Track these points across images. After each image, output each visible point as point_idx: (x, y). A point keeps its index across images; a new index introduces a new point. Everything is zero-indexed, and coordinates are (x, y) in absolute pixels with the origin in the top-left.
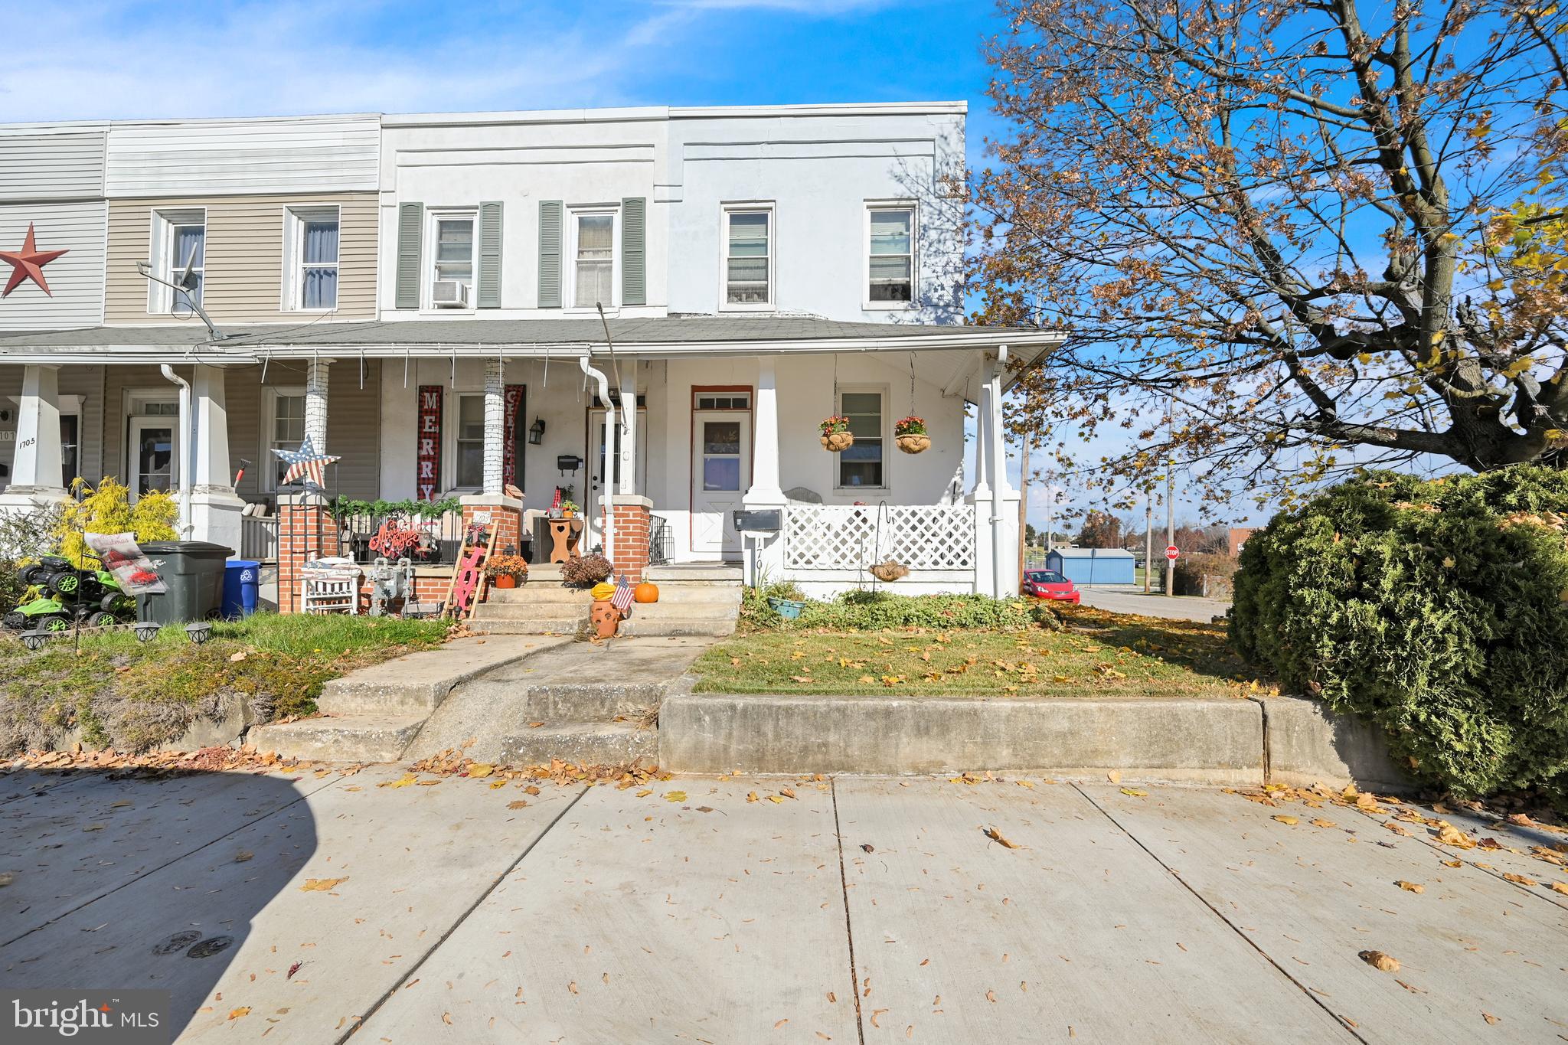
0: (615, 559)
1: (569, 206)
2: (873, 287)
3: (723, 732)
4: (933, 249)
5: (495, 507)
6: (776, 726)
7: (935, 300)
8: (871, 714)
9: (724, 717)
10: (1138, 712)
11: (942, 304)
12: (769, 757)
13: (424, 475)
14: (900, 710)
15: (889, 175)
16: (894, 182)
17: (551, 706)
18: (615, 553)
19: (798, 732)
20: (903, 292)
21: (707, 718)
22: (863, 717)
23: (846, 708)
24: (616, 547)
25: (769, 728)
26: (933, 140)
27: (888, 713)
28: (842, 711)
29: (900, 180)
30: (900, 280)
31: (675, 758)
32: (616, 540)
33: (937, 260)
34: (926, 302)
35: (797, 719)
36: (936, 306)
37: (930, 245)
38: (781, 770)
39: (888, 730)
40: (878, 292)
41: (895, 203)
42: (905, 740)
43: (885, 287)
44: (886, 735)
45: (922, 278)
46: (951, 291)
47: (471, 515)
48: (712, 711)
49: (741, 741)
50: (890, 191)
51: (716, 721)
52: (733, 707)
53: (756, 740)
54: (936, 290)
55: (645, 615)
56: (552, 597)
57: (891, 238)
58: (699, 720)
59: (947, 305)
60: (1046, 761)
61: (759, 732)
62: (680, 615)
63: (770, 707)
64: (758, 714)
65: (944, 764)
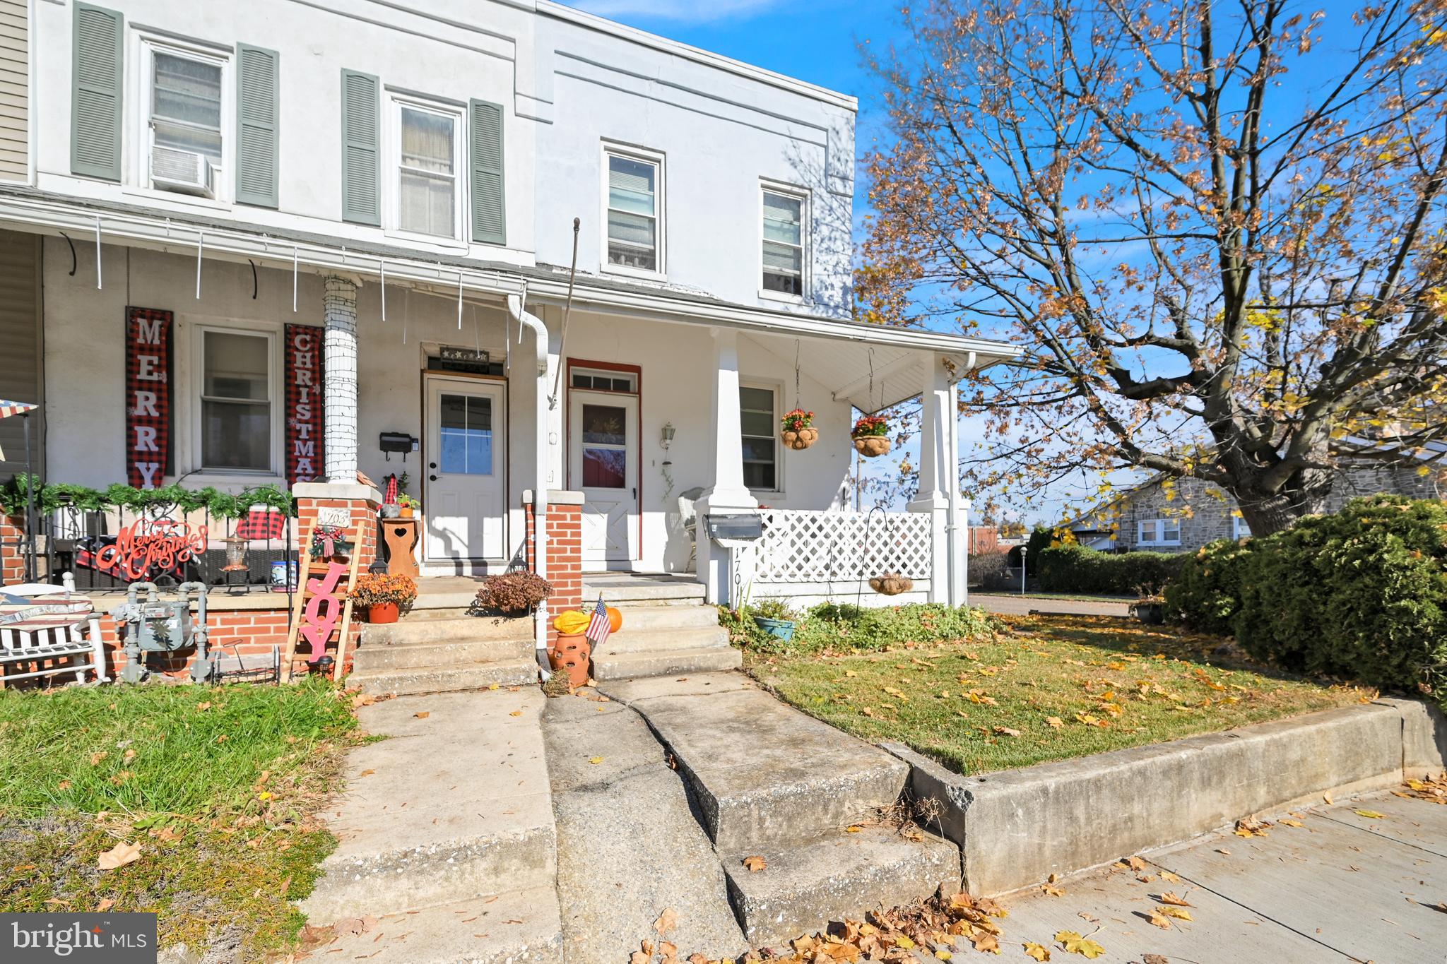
0: (550, 576)
1: (388, 89)
2: (767, 276)
3: (1037, 827)
4: (824, 245)
5: (356, 502)
6: (1087, 806)
7: (826, 300)
8: (1166, 773)
9: (1036, 806)
11: (832, 304)
12: (1083, 848)
13: (140, 447)
14: (1189, 762)
15: (783, 156)
16: (788, 164)
17: (755, 826)
18: (549, 568)
19: (1107, 808)
20: (794, 285)
21: (1020, 812)
22: (1160, 776)
23: (1146, 769)
24: (549, 559)
25: (1080, 812)
26: (826, 131)
27: (1180, 767)
28: (1142, 773)
29: (794, 165)
30: (791, 272)
31: (988, 876)
32: (549, 551)
33: (828, 258)
34: (818, 300)
35: (1106, 792)
36: (827, 305)
37: (822, 240)
38: (1094, 862)
39: (1181, 786)
40: (772, 281)
41: (788, 188)
42: (1194, 796)
43: (779, 277)
44: (1180, 796)
45: (816, 272)
46: (841, 292)
47: (315, 513)
48: (1024, 801)
49: (1056, 833)
50: (786, 173)
51: (1029, 812)
52: (1045, 791)
53: (1070, 829)
54: (827, 288)
55: (614, 649)
57: (778, 225)
58: (1012, 815)
59: (837, 307)
60: (1287, 794)
61: (1072, 819)
62: (659, 647)
63: (1080, 783)
64: (1069, 794)
65: (1222, 816)
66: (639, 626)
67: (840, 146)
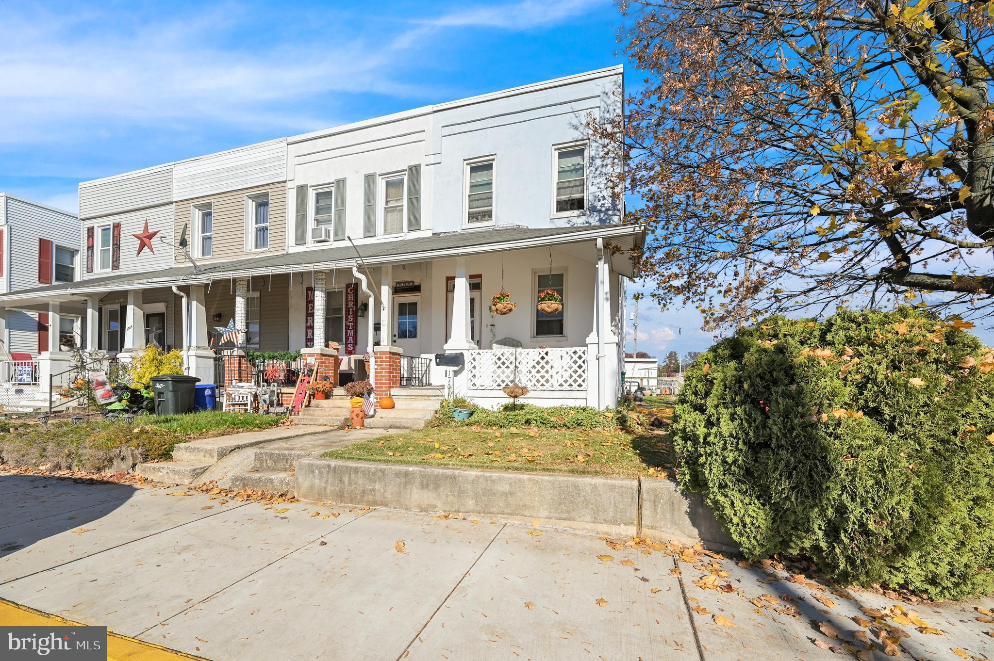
0: (376, 384)
1: (380, 175)
2: (559, 203)
3: (324, 480)
4: (598, 172)
5: (317, 354)
6: (350, 477)
7: (599, 208)
8: (398, 474)
9: (325, 471)
10: (553, 483)
11: (604, 209)
12: (345, 495)
13: (309, 337)
14: (413, 473)
15: (569, 126)
16: (572, 130)
18: (376, 380)
19: (360, 482)
20: (578, 204)
21: (317, 471)
22: (394, 475)
23: (385, 470)
24: (376, 376)
25: (346, 479)
26: (599, 96)
27: (407, 474)
28: (383, 471)
29: (576, 128)
30: (576, 196)
31: (302, 492)
32: (376, 372)
33: (601, 179)
34: (593, 209)
35: (360, 474)
36: (600, 211)
37: (596, 170)
38: (351, 503)
39: (406, 484)
40: (562, 206)
41: (573, 144)
42: (415, 491)
43: (566, 202)
44: (405, 487)
45: (589, 195)
46: (610, 199)
47: (306, 359)
48: (319, 467)
49: (332, 485)
50: (570, 136)
51: (321, 473)
52: (329, 466)
53: (340, 485)
54: (599, 200)
55: (382, 416)
56: (341, 405)
57: (573, 168)
58: (313, 472)
59: (608, 210)
60: (494, 510)
61: (342, 481)
63: (347, 467)
64: (341, 470)
65: (436, 507)
66: (404, 407)
67: (609, 102)
